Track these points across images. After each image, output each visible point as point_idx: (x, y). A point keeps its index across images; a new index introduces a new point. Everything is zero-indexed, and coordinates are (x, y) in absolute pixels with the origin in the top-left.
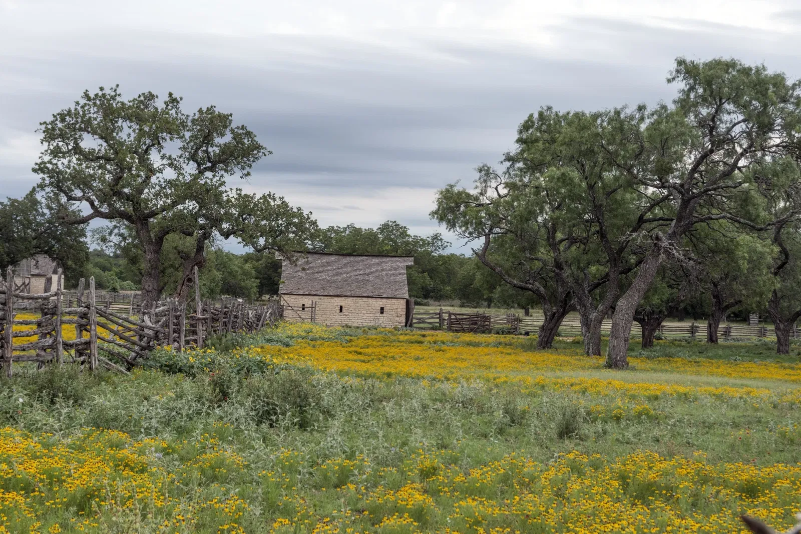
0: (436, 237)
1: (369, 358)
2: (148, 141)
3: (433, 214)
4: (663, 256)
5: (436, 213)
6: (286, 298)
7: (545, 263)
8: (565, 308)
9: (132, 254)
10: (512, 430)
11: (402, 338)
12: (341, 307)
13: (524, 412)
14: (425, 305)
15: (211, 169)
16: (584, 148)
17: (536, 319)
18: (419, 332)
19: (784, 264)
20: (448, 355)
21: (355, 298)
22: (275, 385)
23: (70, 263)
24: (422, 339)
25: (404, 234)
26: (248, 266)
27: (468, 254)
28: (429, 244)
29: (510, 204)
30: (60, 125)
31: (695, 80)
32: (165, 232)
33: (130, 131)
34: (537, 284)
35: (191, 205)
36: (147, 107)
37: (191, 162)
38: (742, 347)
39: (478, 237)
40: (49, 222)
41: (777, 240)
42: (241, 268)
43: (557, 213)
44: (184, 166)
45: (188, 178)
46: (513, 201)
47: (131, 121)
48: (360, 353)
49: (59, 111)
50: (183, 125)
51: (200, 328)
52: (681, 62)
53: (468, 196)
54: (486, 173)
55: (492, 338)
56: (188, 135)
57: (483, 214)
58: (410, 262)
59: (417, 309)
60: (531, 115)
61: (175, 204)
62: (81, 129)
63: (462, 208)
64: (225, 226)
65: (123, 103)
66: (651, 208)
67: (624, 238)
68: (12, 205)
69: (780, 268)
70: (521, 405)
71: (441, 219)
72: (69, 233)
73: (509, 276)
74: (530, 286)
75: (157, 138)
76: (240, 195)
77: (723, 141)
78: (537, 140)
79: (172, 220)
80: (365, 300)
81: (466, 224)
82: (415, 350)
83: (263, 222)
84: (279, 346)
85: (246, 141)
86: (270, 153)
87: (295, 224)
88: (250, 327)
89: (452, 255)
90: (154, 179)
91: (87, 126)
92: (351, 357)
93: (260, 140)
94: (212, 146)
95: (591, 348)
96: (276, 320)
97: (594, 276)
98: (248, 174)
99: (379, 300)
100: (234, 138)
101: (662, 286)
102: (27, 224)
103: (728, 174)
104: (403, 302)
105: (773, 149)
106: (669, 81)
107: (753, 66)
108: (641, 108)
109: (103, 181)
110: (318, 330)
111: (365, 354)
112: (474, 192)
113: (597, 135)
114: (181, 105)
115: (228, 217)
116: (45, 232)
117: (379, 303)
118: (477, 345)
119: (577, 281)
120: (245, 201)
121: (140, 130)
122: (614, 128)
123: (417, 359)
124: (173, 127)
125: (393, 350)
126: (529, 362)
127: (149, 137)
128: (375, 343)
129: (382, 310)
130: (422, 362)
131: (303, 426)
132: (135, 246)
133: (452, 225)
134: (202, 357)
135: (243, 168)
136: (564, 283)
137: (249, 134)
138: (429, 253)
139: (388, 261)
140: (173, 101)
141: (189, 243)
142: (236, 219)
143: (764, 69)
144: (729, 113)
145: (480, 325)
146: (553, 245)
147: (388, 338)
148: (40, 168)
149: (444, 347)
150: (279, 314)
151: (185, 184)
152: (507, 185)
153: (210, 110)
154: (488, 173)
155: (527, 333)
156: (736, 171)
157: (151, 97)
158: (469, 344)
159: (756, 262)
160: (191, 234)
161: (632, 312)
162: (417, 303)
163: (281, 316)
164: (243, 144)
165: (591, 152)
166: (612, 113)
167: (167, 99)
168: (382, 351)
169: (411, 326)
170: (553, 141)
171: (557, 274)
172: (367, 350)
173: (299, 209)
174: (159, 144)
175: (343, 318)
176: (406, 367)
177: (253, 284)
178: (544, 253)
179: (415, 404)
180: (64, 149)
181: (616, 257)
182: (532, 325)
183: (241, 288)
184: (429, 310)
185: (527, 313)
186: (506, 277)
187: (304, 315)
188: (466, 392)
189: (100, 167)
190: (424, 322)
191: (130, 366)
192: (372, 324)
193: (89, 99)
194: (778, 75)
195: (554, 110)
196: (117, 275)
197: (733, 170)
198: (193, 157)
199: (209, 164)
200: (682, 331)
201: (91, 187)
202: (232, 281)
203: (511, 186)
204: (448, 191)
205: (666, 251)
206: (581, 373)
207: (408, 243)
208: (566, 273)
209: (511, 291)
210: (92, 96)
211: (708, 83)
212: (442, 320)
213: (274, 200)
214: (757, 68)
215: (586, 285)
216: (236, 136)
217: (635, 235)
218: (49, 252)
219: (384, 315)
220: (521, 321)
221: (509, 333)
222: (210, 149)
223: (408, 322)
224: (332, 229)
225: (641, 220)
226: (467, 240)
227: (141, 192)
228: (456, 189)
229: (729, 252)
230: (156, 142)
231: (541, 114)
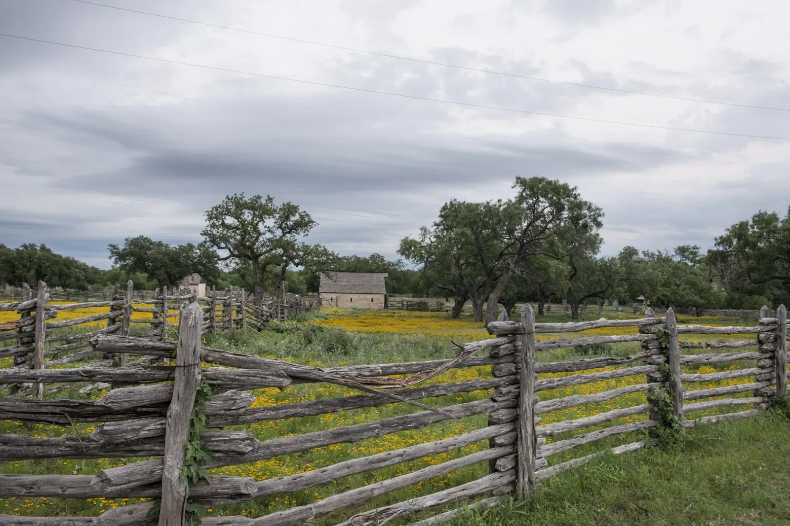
0: (399, 261)
1: (367, 325)
2: (258, 219)
3: (398, 251)
4: (510, 273)
5: (399, 251)
6: (323, 294)
7: (455, 276)
8: (465, 299)
9: (242, 273)
10: (436, 355)
11: (383, 314)
12: (351, 299)
13: (441, 347)
14: (394, 296)
15: (289, 233)
16: (472, 220)
17: (451, 304)
18: (392, 311)
19: (575, 274)
20: (407, 323)
21: (358, 294)
22: (333, 336)
23: (210, 278)
24: (393, 315)
25: (382, 260)
26: (301, 278)
27: (416, 270)
28: (395, 265)
29: (436, 247)
30: (215, 212)
31: (525, 187)
32: (267, 263)
33: (249, 214)
34: (451, 286)
35: (280, 251)
36: (257, 202)
37: (279, 229)
38: (555, 316)
39: (421, 263)
40: (199, 256)
41: (571, 263)
42: (297, 279)
43: (460, 251)
44: (276, 231)
45: (278, 237)
46: (438, 245)
47: (249, 209)
48: (363, 322)
49: (215, 206)
50: (275, 211)
51: (286, 311)
52: (518, 178)
53: (416, 242)
54: (424, 230)
55: (429, 313)
56: (277, 216)
57: (423, 252)
58: (386, 275)
59: (391, 299)
60: (446, 203)
61: (271, 250)
62: (225, 214)
63: (413, 248)
64: (297, 261)
65: (245, 201)
66: (506, 248)
67: (491, 264)
68: (180, 248)
69: (573, 276)
70: (440, 344)
71: (402, 254)
72: (210, 262)
73: (437, 282)
74: (447, 287)
75: (262, 218)
76: (304, 246)
77: (541, 215)
78: (449, 216)
79: (270, 258)
80: (363, 295)
81: (414, 256)
82: (391, 320)
83: (315, 259)
84: (322, 319)
85: (306, 218)
86: (318, 224)
87: (331, 260)
88: (307, 310)
89: (408, 270)
90: (261, 239)
91: (228, 212)
92: (359, 324)
93: (313, 218)
94: (290, 221)
95: (478, 318)
96: (319, 306)
97: (480, 282)
98: (307, 235)
99: (370, 295)
100: (300, 218)
101: (513, 285)
102: (188, 257)
103: (543, 232)
104: (383, 296)
105: (564, 220)
106: (512, 187)
107: (553, 180)
108: (499, 201)
109: (236, 239)
110: (340, 311)
111: (366, 323)
112: (418, 240)
113: (479, 214)
114: (274, 202)
115: (298, 256)
116: (197, 262)
117: (370, 297)
118: (421, 317)
119: (471, 285)
120: (306, 249)
121: (254, 214)
122: (486, 211)
123: (392, 325)
124: (270, 212)
125: (379, 321)
126: (447, 325)
127: (258, 217)
128: (370, 317)
129: (372, 300)
130: (394, 326)
131: (345, 354)
132: (244, 268)
133: (408, 257)
134: (292, 325)
135: (304, 232)
136: (464, 286)
137: (307, 215)
138: (395, 270)
139: (375, 275)
140: (270, 199)
141: (278, 269)
142: (302, 257)
143: (558, 182)
144: (542, 203)
145: (422, 307)
146: (459, 267)
147: (376, 314)
148: (205, 233)
149: (405, 319)
150: (320, 303)
151: (277, 240)
152: (435, 237)
153: (288, 204)
154: (425, 231)
155: (447, 311)
156: (547, 230)
157: (259, 197)
158: (417, 317)
159: (559, 274)
160: (280, 265)
161: (497, 300)
162: (390, 296)
163: (321, 304)
164: (305, 220)
165: (475, 222)
166: (485, 203)
167: (267, 198)
168: (375, 321)
169: (387, 308)
170: (457, 216)
171: (461, 281)
172: (366, 321)
173: (333, 252)
174: (263, 220)
175: (352, 304)
176: (387, 328)
177: (304, 287)
178: (454, 271)
179: (393, 344)
180: (217, 224)
181: (490, 272)
182: (450, 307)
183: (298, 289)
184: (397, 299)
185: (447, 300)
186: (435, 283)
187: (332, 303)
188: (416, 339)
189: (233, 232)
190: (394, 306)
191: (259, 330)
192: (367, 307)
193: (229, 199)
194: (566, 184)
195: (457, 201)
196: (230, 283)
197: (545, 230)
198: (280, 227)
199: (288, 230)
201: (229, 242)
202: (293, 286)
203: (437, 237)
204: (405, 240)
205: (512, 271)
206: (472, 330)
207: (384, 264)
208: (465, 281)
209: (438, 290)
210: (230, 197)
211: (531, 189)
212: (403, 305)
213: (320, 247)
214: (555, 181)
215: (475, 287)
216: (301, 217)
217: (497, 263)
218: (199, 272)
219: (373, 303)
220: (443, 304)
221: (438, 311)
222: (288, 223)
223: (386, 306)
224: (344, 258)
225: (502, 254)
226: (415, 265)
227: (255, 244)
228: (409, 239)
229: (545, 269)
230: (262, 219)
231: (451, 203)
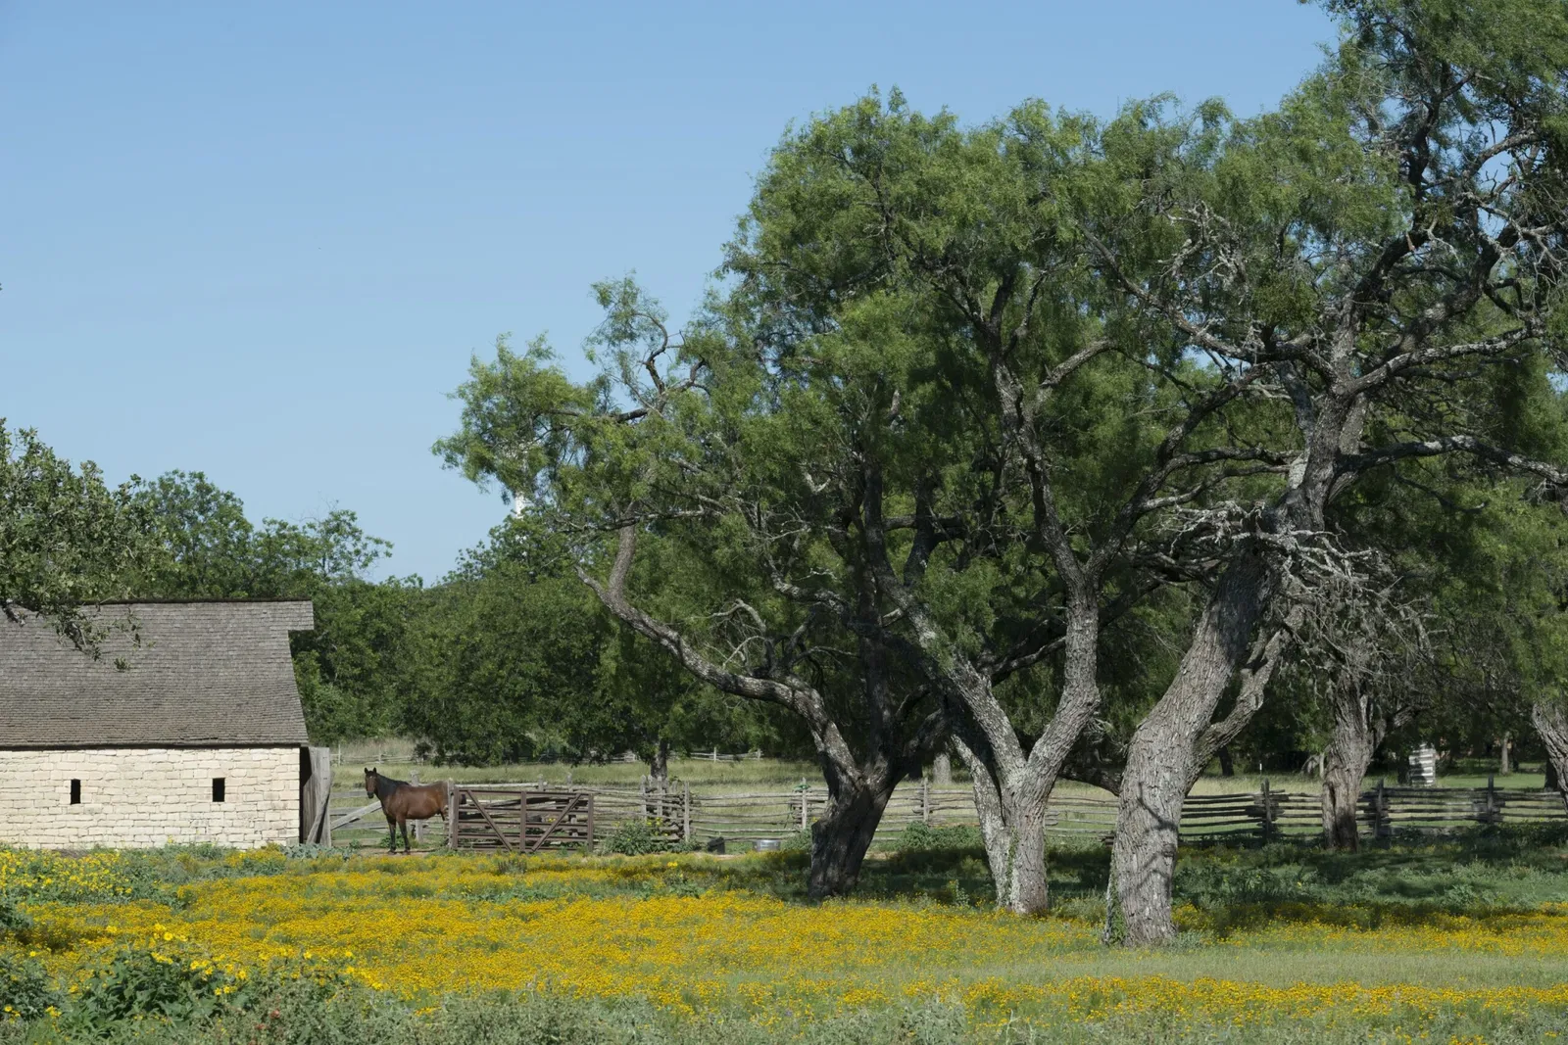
12: (76, 785)
21: (120, 752)
58: (302, 617)
80: (157, 756)
95: (1015, 884)
99: (208, 754)
104: (290, 758)
117: (209, 765)
129: (219, 790)
139: (225, 618)
155: (718, 845)
169: (320, 838)
175: (83, 821)
192: (185, 838)
200: (1230, 812)
219: (223, 806)
223: (311, 828)
